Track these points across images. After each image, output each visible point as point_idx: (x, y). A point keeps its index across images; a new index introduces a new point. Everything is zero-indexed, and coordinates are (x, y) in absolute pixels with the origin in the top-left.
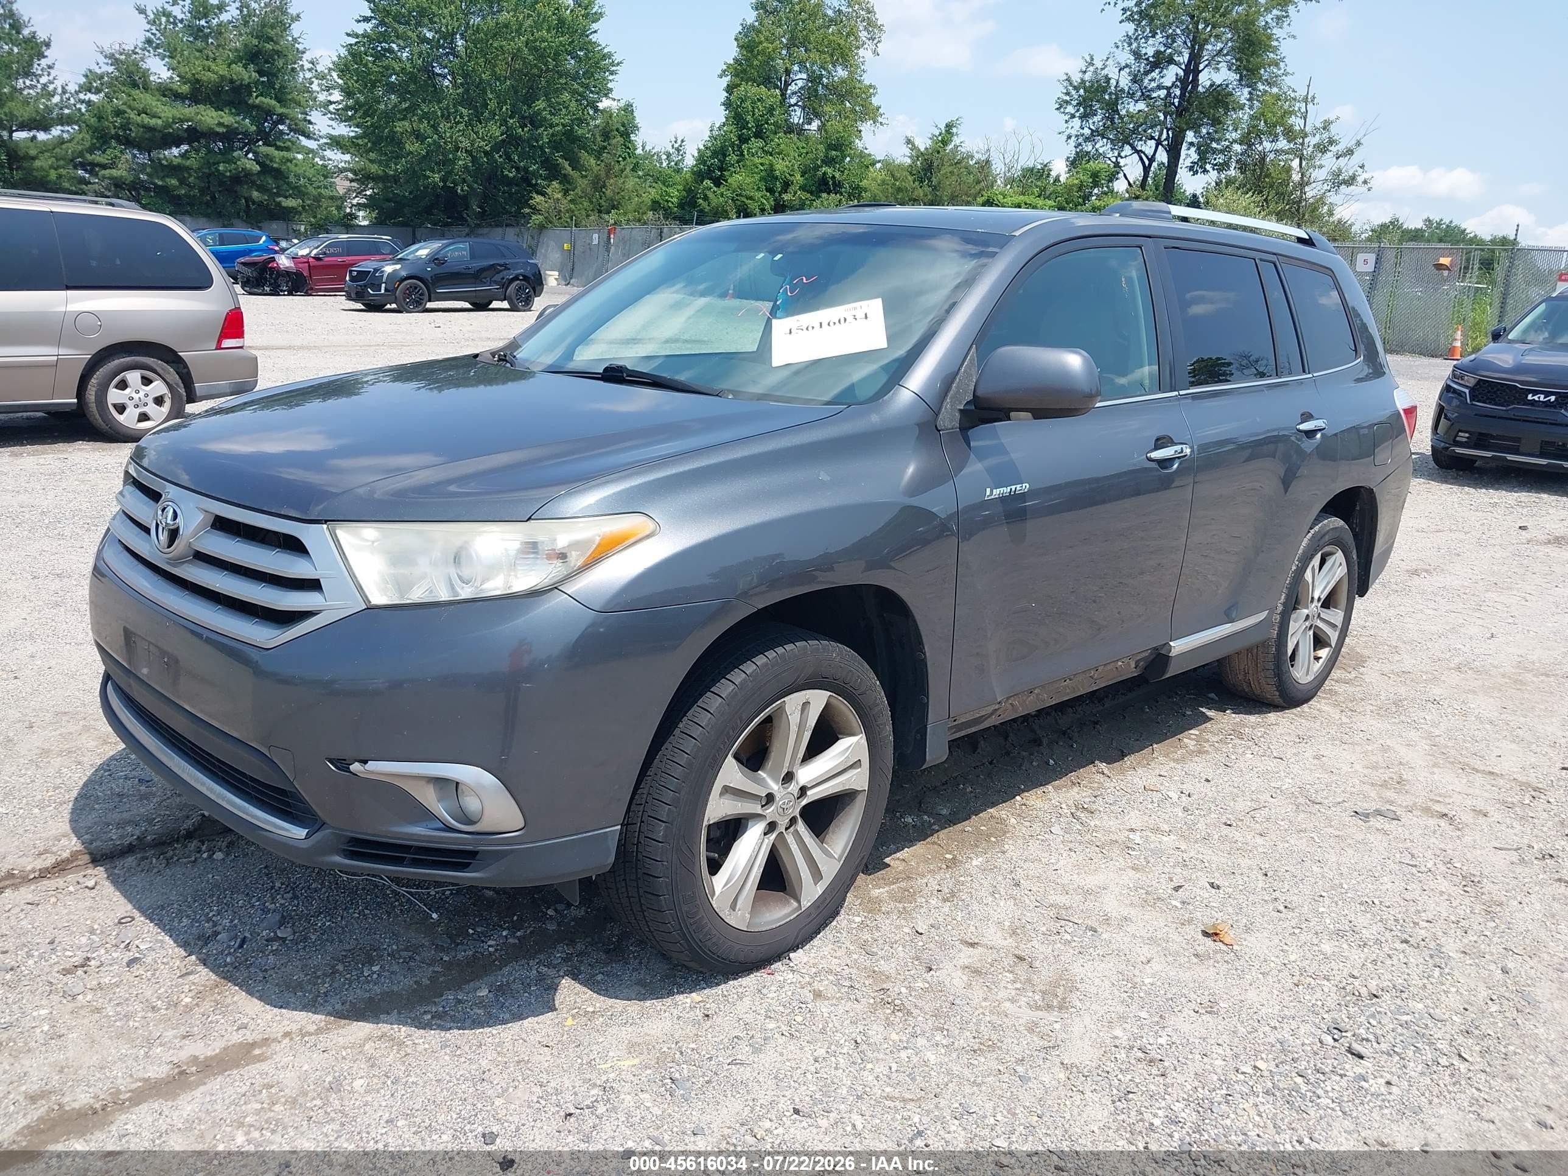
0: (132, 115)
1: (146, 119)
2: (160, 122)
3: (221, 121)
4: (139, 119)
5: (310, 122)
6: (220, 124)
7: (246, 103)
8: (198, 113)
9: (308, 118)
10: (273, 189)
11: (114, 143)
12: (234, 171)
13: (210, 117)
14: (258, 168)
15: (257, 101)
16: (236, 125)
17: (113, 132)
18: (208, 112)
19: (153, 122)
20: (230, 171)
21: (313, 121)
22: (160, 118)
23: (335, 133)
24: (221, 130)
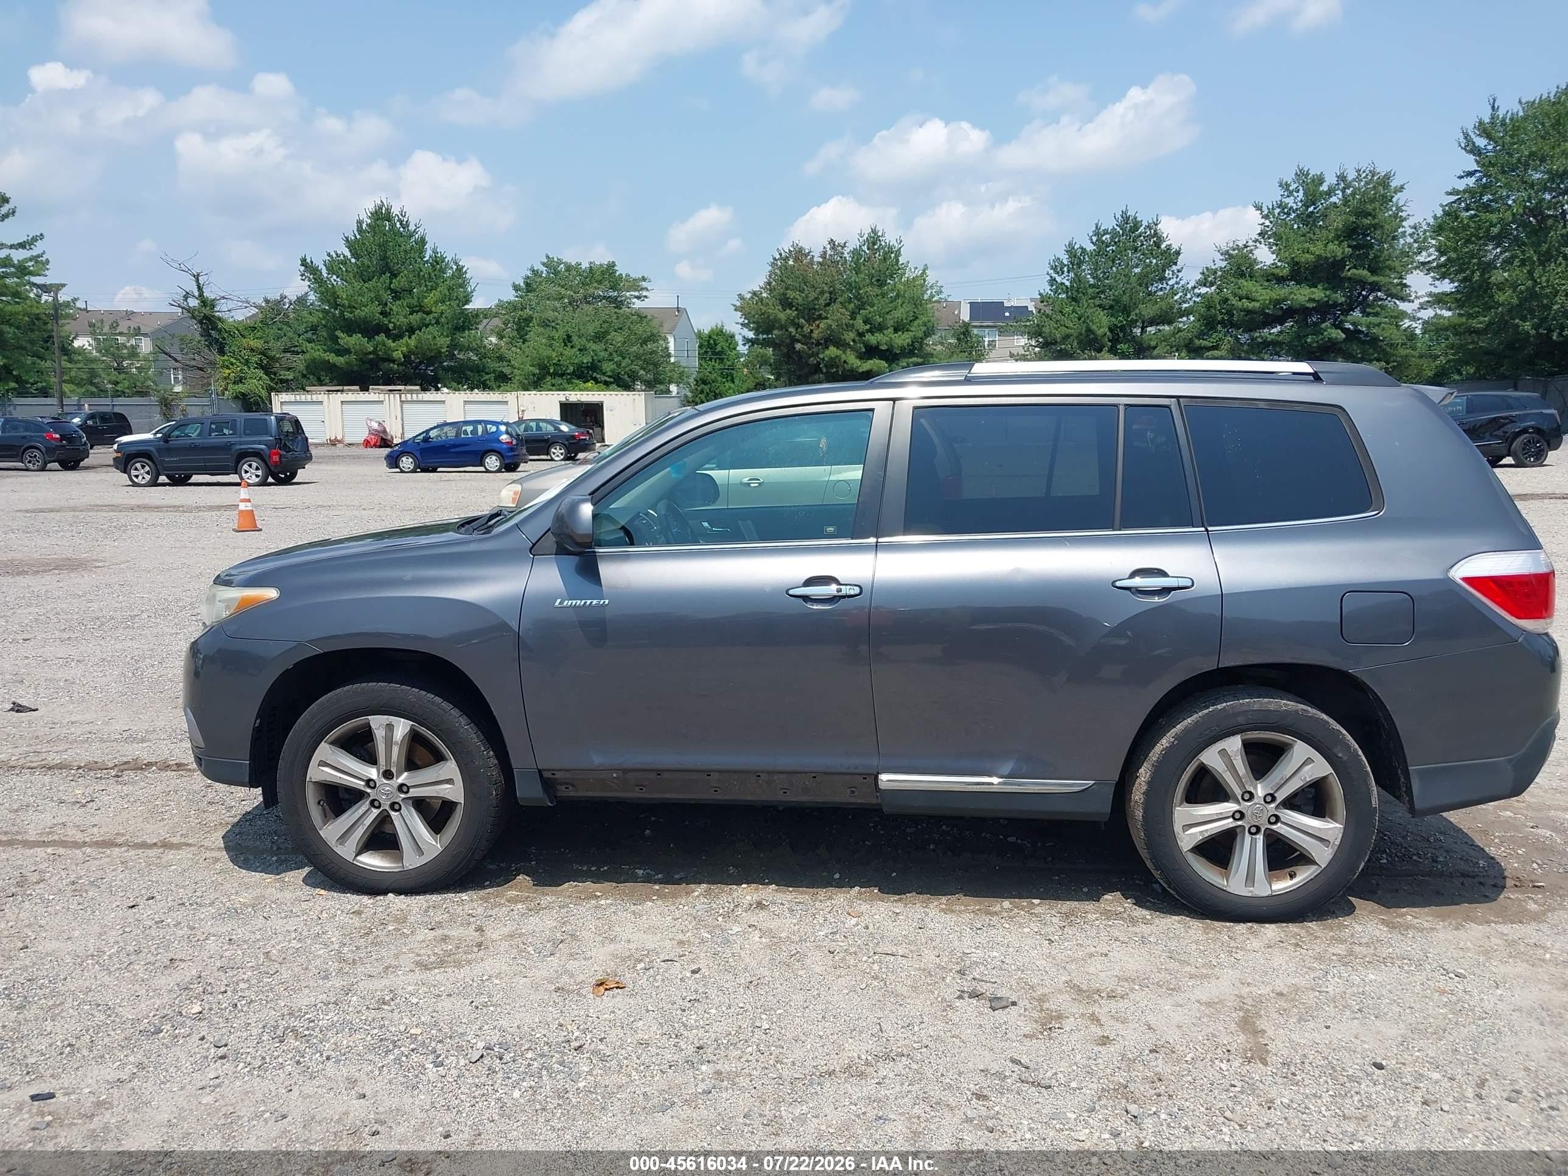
0: (1234, 301)
1: (1246, 303)
2: (1257, 305)
3: (1312, 297)
4: (1240, 304)
5: (1405, 286)
6: (1311, 300)
7: (1339, 276)
8: (1291, 293)
9: (1404, 281)
10: (1357, 354)
11: (1219, 327)
12: (1321, 342)
13: (1303, 295)
14: (1344, 336)
15: (1349, 274)
16: (1326, 299)
17: (1219, 318)
18: (1301, 291)
19: (1251, 305)
20: (1317, 342)
21: (1408, 284)
22: (1258, 301)
23: (1437, 291)
24: (1311, 305)
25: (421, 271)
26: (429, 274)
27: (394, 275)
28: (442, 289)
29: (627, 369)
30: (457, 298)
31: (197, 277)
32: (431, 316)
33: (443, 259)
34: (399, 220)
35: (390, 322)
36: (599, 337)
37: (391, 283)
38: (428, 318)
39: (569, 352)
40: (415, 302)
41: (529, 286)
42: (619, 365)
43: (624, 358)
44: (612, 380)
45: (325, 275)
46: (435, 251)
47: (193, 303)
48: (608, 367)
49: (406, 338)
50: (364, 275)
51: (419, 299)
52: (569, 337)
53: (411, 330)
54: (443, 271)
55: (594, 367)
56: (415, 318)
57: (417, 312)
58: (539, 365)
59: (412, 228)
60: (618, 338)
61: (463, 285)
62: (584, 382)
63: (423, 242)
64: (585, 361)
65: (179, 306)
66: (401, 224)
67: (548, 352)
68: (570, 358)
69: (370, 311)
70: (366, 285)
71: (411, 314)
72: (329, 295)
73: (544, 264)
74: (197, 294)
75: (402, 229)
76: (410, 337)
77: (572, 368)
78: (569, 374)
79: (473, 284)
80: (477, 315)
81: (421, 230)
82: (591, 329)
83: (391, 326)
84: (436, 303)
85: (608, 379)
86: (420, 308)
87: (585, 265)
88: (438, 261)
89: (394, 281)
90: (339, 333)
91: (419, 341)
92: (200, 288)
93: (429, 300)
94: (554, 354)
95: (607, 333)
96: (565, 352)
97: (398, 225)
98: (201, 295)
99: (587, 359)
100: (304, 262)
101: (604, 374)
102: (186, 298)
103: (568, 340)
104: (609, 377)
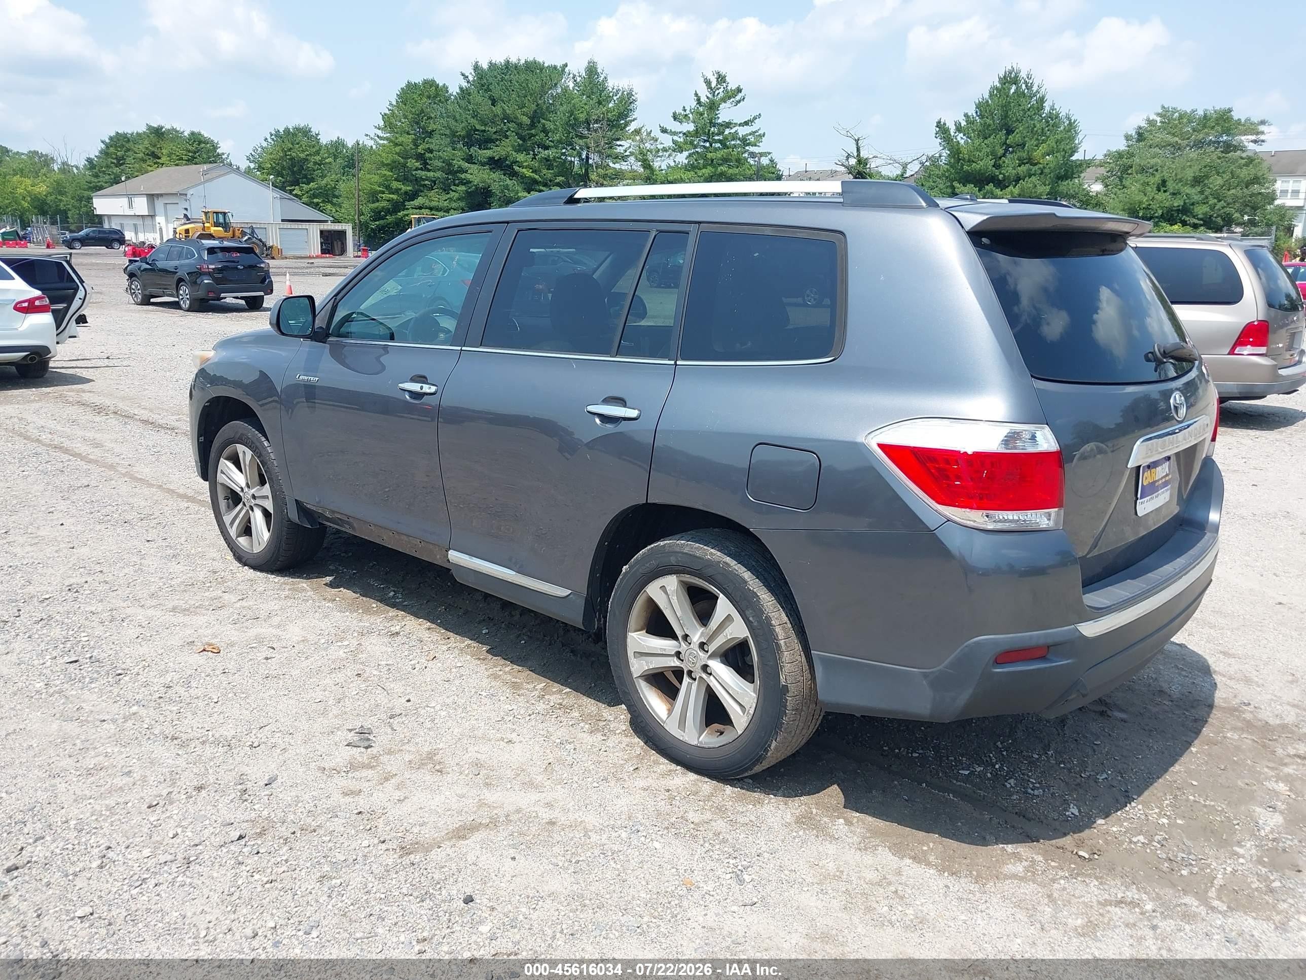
25: (1035, 127)
26: (1043, 129)
27: (1010, 132)
28: (1051, 142)
29: (1222, 211)
30: (1064, 150)
31: (857, 141)
32: (1037, 167)
33: (1057, 116)
34: (1026, 83)
35: (1000, 173)
36: (1197, 181)
37: (1007, 139)
38: (1034, 168)
39: (1161, 196)
40: (1025, 155)
41: (1141, 135)
42: (1213, 208)
43: (1220, 201)
44: (1202, 222)
45: (952, 134)
46: (1053, 108)
47: (853, 161)
48: (1200, 210)
49: (1011, 187)
50: (984, 133)
51: (1028, 152)
52: (1164, 182)
53: (1018, 179)
54: (1056, 126)
55: (1185, 210)
56: (1024, 169)
57: (1024, 164)
58: (1129, 209)
59: (1035, 89)
60: (1216, 181)
61: (1072, 139)
62: (1171, 225)
63: (1042, 100)
64: (1176, 205)
65: (843, 165)
66: (1026, 86)
67: (1140, 197)
68: (1162, 202)
69: (985, 164)
70: (986, 142)
71: (1020, 166)
72: (955, 152)
73: (1158, 114)
74: (855, 154)
75: (1026, 91)
76: (1014, 187)
77: (1160, 212)
78: (1157, 217)
79: (1080, 136)
80: (1081, 165)
81: (1043, 90)
82: (1189, 174)
83: (1001, 177)
84: (1044, 156)
85: (1196, 221)
86: (1030, 161)
87: (1201, 113)
88: (1054, 117)
89: (1010, 137)
90: (956, 184)
91: (1022, 189)
92: (858, 150)
93: (1037, 154)
94: (1145, 199)
95: (1207, 177)
96: (1156, 197)
97: (1024, 86)
98: (858, 155)
99: (1178, 203)
100: (939, 124)
101: (1194, 217)
102: (847, 158)
103: (1162, 185)
104: (1201, 219)
